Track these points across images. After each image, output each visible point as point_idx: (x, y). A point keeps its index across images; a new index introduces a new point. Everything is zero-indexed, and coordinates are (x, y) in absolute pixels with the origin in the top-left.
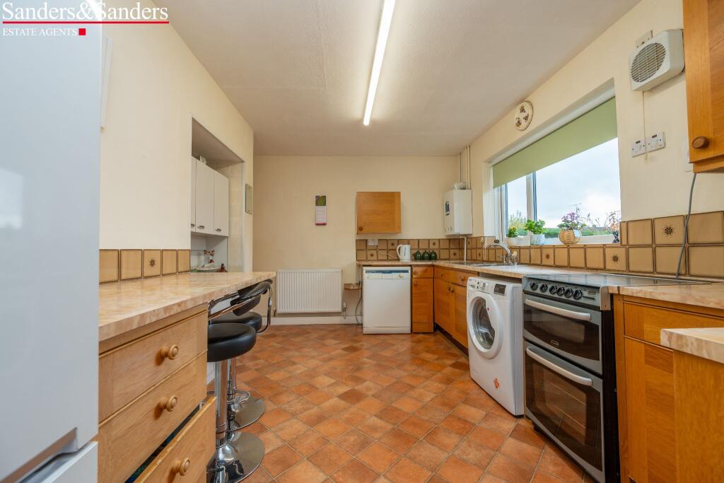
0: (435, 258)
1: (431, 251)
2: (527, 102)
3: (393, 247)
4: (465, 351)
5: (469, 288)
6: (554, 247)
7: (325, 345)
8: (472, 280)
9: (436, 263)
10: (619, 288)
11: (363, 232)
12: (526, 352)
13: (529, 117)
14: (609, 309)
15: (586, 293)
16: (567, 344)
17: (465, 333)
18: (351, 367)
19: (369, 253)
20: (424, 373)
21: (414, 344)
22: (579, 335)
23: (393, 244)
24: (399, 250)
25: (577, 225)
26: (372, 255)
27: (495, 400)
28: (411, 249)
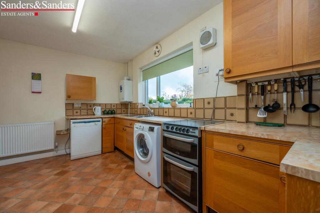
0: (114, 113)
1: (112, 110)
2: (159, 44)
3: (91, 108)
4: (132, 159)
5: (135, 129)
6: (168, 108)
7: (40, 175)
8: (137, 125)
9: (116, 116)
10: (205, 127)
11: (70, 98)
12: (164, 158)
13: (160, 51)
14: (200, 137)
15: (191, 130)
16: (183, 153)
17: (132, 150)
18: (61, 187)
19: (75, 111)
20: (111, 177)
21: (104, 160)
22: (189, 149)
23: (91, 106)
24: (95, 109)
25: (176, 99)
26: (77, 112)
27: (148, 182)
28: (101, 109)
